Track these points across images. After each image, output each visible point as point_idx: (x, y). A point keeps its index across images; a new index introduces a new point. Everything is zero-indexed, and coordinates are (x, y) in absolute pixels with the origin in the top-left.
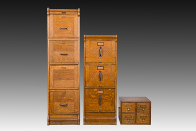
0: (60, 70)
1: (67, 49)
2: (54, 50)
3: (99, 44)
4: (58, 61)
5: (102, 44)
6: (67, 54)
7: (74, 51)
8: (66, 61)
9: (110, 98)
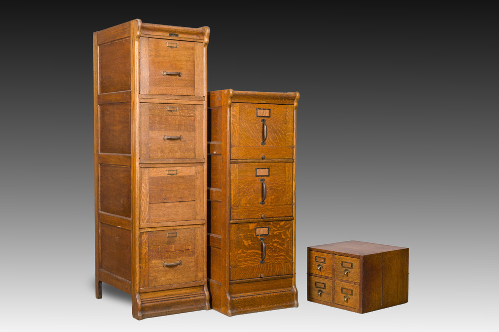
0: (163, 178)
1: (180, 125)
2: (151, 128)
3: (261, 113)
4: (160, 155)
5: (266, 113)
6: (179, 139)
7: (194, 130)
8: (178, 155)
9: (282, 245)
